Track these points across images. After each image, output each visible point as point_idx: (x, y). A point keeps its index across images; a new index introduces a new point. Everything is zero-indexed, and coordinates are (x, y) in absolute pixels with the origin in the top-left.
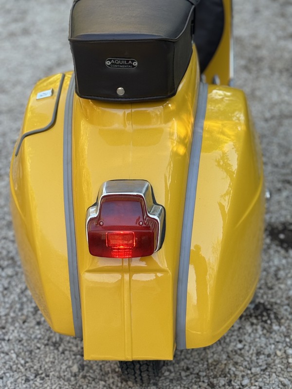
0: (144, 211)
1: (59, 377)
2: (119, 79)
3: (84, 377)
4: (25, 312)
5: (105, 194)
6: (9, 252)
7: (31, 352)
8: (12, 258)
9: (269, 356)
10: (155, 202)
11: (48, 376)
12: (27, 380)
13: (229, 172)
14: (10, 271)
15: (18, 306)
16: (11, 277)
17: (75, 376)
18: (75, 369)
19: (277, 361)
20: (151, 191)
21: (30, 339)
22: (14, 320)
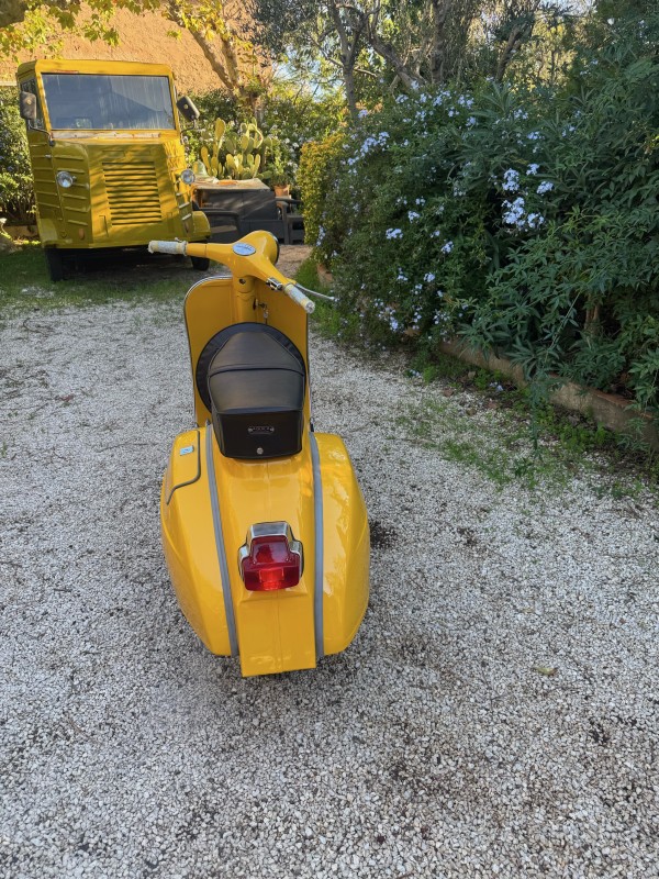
0: (288, 549)
1: (207, 680)
2: (259, 441)
3: (228, 677)
4: (167, 621)
5: (253, 537)
6: (145, 569)
7: (179, 659)
8: (149, 574)
9: (371, 639)
10: (294, 539)
11: (197, 680)
12: (180, 686)
13: (342, 503)
14: (148, 586)
15: (161, 617)
16: (150, 591)
17: (220, 677)
18: (219, 670)
19: (379, 643)
20: (289, 529)
21: (176, 648)
22: (160, 630)
